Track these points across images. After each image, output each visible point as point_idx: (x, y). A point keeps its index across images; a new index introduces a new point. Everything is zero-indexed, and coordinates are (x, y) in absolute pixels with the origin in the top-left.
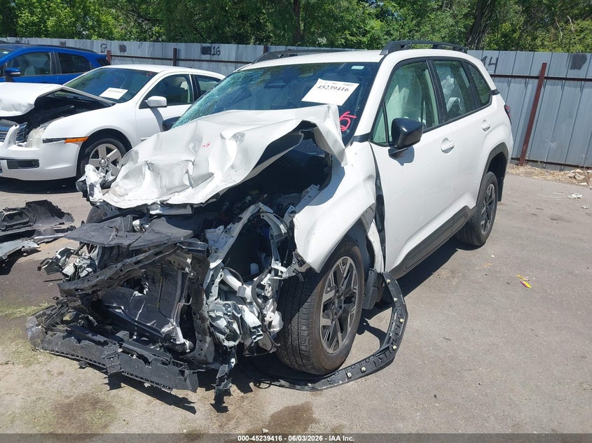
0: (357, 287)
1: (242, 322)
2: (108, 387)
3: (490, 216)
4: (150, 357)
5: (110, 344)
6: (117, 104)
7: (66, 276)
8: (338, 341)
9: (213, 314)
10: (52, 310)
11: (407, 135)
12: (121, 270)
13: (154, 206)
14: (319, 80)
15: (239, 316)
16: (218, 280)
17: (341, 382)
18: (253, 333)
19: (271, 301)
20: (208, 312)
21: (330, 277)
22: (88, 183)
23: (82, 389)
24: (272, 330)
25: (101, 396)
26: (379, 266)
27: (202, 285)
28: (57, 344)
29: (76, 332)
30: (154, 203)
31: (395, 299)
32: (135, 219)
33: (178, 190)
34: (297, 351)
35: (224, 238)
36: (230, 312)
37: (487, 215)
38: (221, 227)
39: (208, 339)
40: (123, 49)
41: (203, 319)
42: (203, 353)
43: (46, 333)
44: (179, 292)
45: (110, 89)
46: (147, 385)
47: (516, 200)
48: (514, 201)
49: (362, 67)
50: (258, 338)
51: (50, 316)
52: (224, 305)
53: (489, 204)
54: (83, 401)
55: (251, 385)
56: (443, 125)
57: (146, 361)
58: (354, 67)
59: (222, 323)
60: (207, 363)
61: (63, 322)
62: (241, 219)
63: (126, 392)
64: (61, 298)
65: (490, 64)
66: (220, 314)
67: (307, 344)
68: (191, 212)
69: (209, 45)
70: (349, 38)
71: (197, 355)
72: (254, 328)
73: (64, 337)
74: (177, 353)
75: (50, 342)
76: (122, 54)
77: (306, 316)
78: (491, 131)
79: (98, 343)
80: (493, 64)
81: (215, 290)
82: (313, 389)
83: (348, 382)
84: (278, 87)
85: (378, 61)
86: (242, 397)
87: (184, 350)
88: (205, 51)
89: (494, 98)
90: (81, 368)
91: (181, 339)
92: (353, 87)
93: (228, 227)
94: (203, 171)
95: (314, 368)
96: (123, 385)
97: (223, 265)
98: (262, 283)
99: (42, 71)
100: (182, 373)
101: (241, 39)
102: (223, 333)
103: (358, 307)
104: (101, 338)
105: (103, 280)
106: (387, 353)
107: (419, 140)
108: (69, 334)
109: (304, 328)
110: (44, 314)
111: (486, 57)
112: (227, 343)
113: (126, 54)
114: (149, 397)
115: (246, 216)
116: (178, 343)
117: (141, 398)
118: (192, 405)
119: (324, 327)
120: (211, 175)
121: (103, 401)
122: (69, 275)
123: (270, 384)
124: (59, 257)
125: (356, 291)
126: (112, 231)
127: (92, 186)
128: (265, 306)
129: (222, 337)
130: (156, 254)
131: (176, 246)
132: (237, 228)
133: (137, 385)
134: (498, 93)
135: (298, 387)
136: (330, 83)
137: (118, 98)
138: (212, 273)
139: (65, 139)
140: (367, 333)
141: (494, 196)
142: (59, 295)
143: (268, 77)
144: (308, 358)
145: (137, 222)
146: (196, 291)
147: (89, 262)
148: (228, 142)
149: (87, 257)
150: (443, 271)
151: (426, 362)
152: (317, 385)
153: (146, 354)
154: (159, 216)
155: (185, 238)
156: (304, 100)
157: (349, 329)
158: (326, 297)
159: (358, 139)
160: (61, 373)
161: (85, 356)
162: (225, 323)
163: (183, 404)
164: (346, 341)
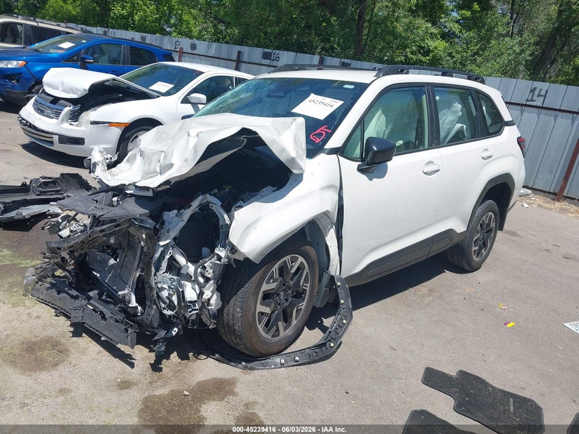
0: (308, 285)
1: (181, 296)
2: (71, 335)
3: (485, 244)
4: (108, 314)
5: (80, 299)
6: (162, 97)
7: (61, 237)
8: (278, 330)
9: (159, 286)
10: (48, 265)
11: (376, 153)
12: (90, 236)
13: (130, 187)
14: (312, 94)
15: (181, 290)
16: (167, 257)
17: (273, 367)
18: (190, 307)
19: (211, 282)
20: (156, 283)
21: (273, 269)
22: (92, 162)
23: (50, 332)
24: (209, 308)
25: (63, 341)
26: (334, 269)
27: (152, 258)
28: (43, 293)
29: (58, 286)
30: (130, 184)
31: (342, 301)
32: (114, 196)
33: (152, 175)
34: (231, 330)
35: (177, 221)
36: (174, 285)
37: (484, 243)
38: (175, 211)
39: (155, 307)
40: (194, 47)
41: (151, 288)
42: (150, 318)
43: (37, 283)
44: (137, 263)
45: (159, 83)
46: (103, 339)
47: (536, 234)
48: (532, 235)
49: (352, 87)
50: (194, 312)
51: (45, 269)
52: (170, 279)
53: (487, 232)
54: (47, 341)
55: (191, 354)
56: (433, 148)
57: (104, 317)
58: (346, 86)
59: (165, 294)
60: (153, 328)
61: (53, 276)
62: (191, 206)
63: (85, 340)
64: (47, 254)
65: (539, 96)
66: (166, 286)
67: (239, 325)
68: (152, 195)
69: (270, 51)
70: (410, 55)
71: (145, 319)
72: (190, 302)
73: (48, 289)
74: (129, 314)
75: (38, 290)
76: (192, 52)
77: (241, 300)
78: (492, 161)
79: (72, 297)
80: (542, 96)
81: (164, 265)
82: (245, 368)
83: (280, 368)
84: (277, 97)
85: (369, 82)
86: (180, 363)
87: (136, 313)
88: (266, 56)
89: (506, 129)
90: (56, 316)
91: (134, 303)
92: (338, 103)
93: (181, 212)
94: (168, 162)
95: (247, 349)
96: (84, 335)
97: (173, 243)
98: (205, 265)
99: (114, 61)
100: (126, 330)
101: (301, 48)
102: (165, 303)
103: (308, 303)
104: (74, 293)
105: (77, 242)
106: (324, 348)
107: (391, 159)
108: (53, 286)
109: (238, 310)
110: (41, 267)
111: (536, 88)
112: (165, 312)
113: (195, 52)
114: (102, 349)
115: (195, 204)
116: (130, 305)
117: (95, 348)
118: (133, 361)
119: (262, 314)
120: (171, 165)
121: (63, 345)
122: (64, 237)
123: (208, 357)
124: (60, 221)
125: (308, 289)
126: (93, 203)
127: (95, 164)
128: (205, 285)
129: (163, 305)
130: (117, 226)
131: (130, 221)
132: (187, 214)
133: (95, 337)
134: (513, 124)
135: (233, 364)
136: (320, 98)
137: (164, 92)
138: (161, 249)
139: (109, 123)
140: (317, 330)
141: (493, 225)
142: (46, 251)
143: (273, 87)
144: (241, 338)
145: (115, 199)
146: (148, 263)
147: (82, 228)
148: (191, 139)
149: (82, 224)
150: (423, 288)
151: (362, 364)
152: (250, 365)
153: (105, 311)
154: (132, 195)
155: (140, 215)
156: (293, 111)
157: (294, 322)
158: (265, 287)
159: (326, 151)
160: (38, 317)
161: (61, 306)
162: (167, 295)
163: (127, 359)
164: (289, 332)
